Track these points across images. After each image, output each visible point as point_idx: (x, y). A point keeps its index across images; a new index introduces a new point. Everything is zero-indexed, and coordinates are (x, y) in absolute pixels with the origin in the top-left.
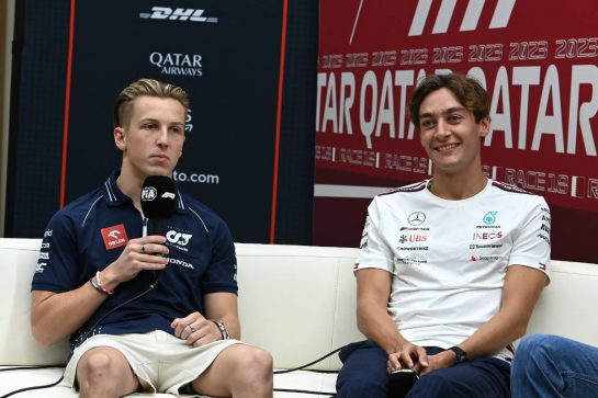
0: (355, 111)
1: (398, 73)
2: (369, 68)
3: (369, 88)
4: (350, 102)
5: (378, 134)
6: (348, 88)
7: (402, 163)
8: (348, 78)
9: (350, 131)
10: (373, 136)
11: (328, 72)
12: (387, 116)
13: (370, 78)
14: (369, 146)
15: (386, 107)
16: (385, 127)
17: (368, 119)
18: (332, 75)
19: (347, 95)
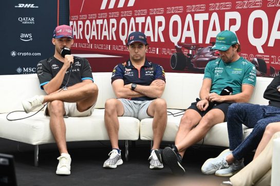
0: (83, 32)
1: (97, 21)
2: (88, 19)
3: (88, 25)
4: (81, 29)
5: (91, 38)
6: (80, 26)
7: (100, 47)
8: (80, 23)
9: (82, 38)
10: (90, 39)
11: (73, 21)
12: (94, 33)
13: (88, 22)
14: (89, 42)
15: (94, 30)
16: (94, 36)
17: (88, 34)
18: (75, 22)
19: (80, 27)
